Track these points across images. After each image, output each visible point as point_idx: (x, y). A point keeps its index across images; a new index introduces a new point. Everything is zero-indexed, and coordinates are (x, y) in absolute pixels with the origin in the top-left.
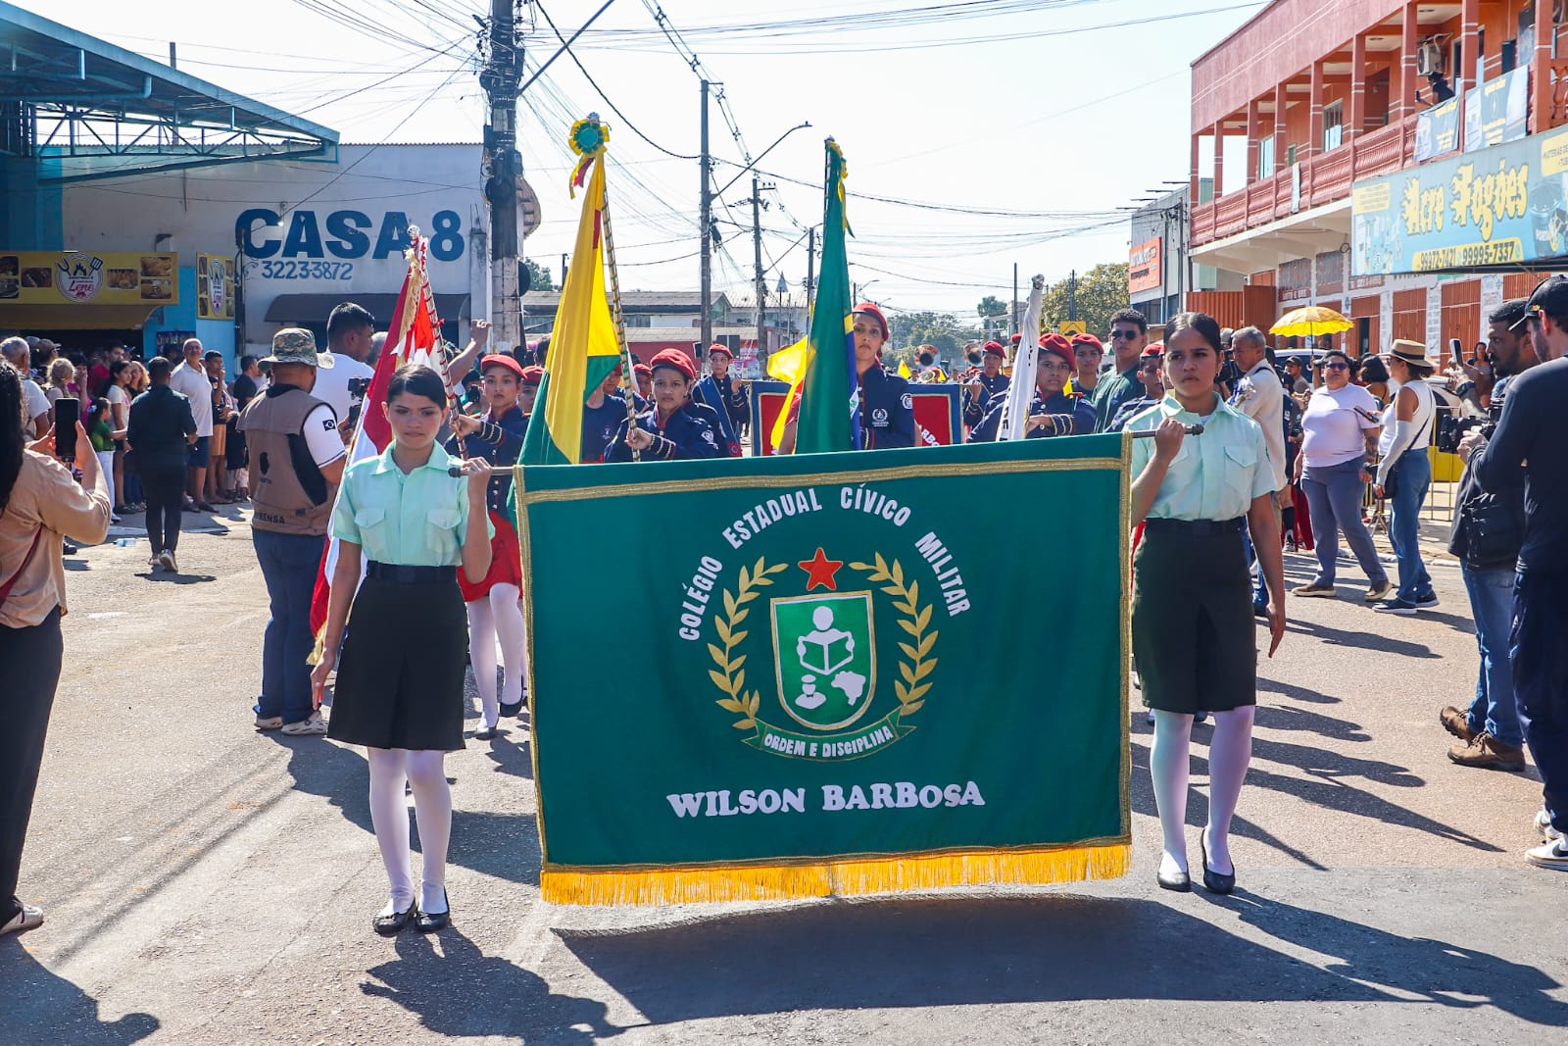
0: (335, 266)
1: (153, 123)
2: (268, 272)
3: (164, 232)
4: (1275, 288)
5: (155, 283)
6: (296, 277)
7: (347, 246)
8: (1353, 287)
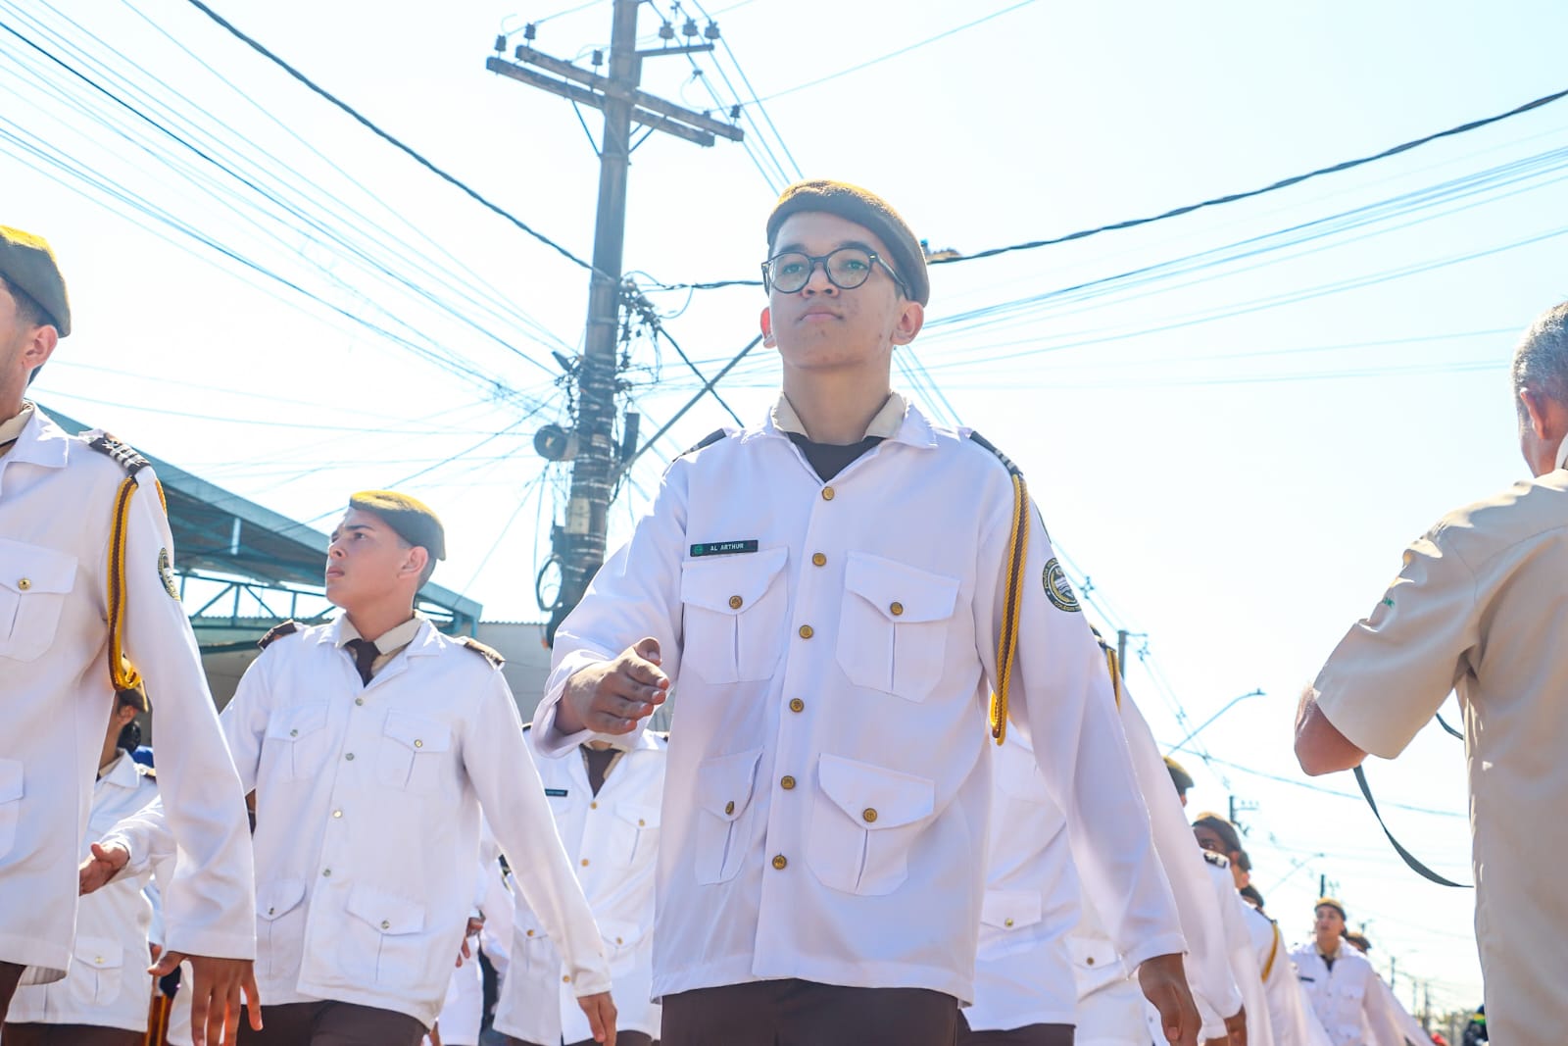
1: (233, 584)
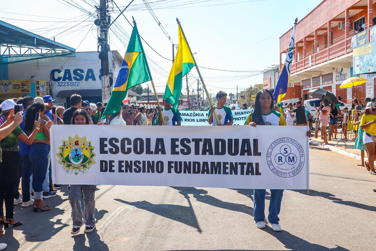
0: (76, 83)
2: (59, 85)
3: (33, 75)
4: (300, 86)
5: (25, 88)
6: (66, 86)
7: (78, 78)
8: (323, 84)
